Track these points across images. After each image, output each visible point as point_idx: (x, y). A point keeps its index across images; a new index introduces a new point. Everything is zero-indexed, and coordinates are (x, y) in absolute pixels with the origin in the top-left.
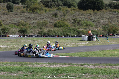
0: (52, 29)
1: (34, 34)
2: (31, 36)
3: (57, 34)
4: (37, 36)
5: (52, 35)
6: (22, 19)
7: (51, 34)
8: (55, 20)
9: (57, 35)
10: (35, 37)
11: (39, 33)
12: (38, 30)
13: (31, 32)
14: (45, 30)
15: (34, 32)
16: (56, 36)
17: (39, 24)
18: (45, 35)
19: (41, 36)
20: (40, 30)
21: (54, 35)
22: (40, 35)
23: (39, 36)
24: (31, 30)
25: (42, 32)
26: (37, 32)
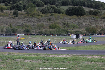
0: (48, 30)
1: (35, 33)
2: (33, 35)
4: (38, 35)
7: (48, 33)
8: (49, 23)
9: (52, 34)
10: (36, 35)
13: (33, 32)
18: (44, 34)
19: (40, 35)
20: (39, 30)
21: (50, 34)
25: (41, 32)
26: (37, 32)
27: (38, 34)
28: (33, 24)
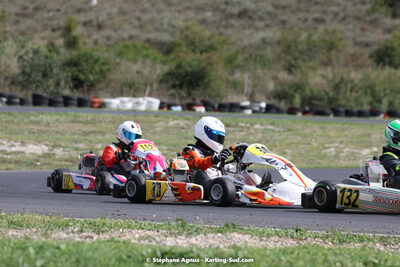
0: (356, 76)
1: (252, 98)
2: (234, 108)
3: (385, 102)
4: (269, 109)
5: (356, 109)
6: (203, 22)
7: (349, 100)
8: (389, 31)
9: (384, 107)
10: (254, 112)
11: (280, 95)
12: (275, 78)
13: (236, 86)
14: (318, 80)
15: (247, 89)
16: (374, 113)
17: (288, 47)
18: (316, 107)
19: (292, 111)
20: (284, 76)
21: (366, 108)
22: (282, 105)
23: (278, 111)
24: (232, 73)
25: (298, 87)
26: (271, 86)
27: (273, 102)
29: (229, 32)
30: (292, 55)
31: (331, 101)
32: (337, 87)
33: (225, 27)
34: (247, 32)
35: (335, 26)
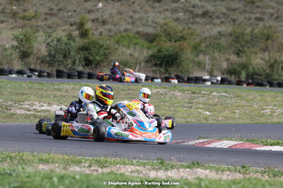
1: (211, 74)
2: (199, 80)
4: (223, 81)
6: (177, 19)
7: (280, 76)
10: (212, 83)
11: (231, 72)
12: (228, 60)
13: (200, 65)
14: (258, 61)
15: (208, 67)
17: (237, 38)
18: (257, 80)
19: (239, 83)
20: (234, 58)
22: (233, 78)
23: (230, 83)
24: (197, 55)
25: (244, 66)
26: (225, 65)
27: (226, 76)
28: (218, 29)
29: (195, 27)
30: (239, 43)
31: (268, 76)
32: (271, 66)
33: (192, 23)
34: (208, 27)
35: (271, 23)
